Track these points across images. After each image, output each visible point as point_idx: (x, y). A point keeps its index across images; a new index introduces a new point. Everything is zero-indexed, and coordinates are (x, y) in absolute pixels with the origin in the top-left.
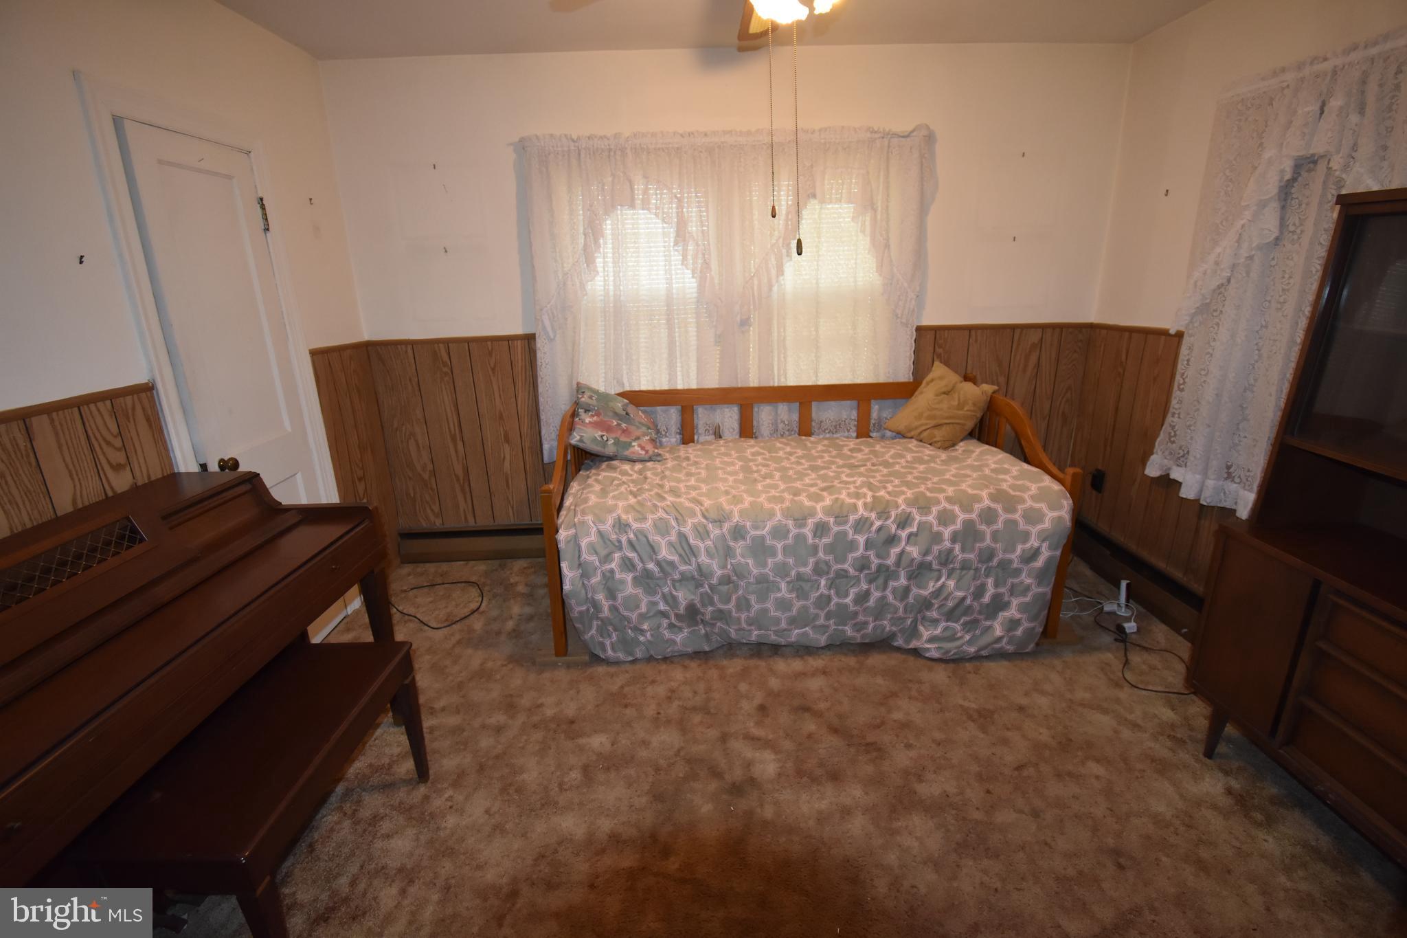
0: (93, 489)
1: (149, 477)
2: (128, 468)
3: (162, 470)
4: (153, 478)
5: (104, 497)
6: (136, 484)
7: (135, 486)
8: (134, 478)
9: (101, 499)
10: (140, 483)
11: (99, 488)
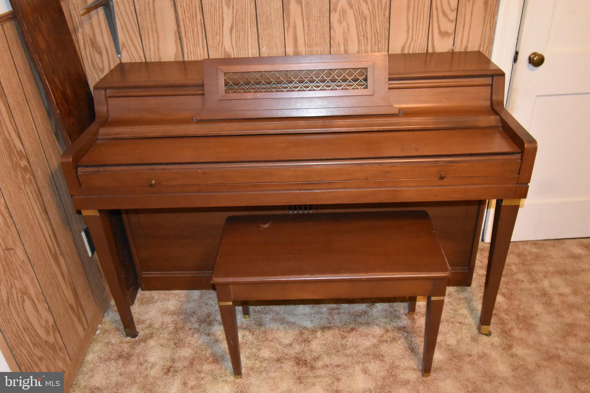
0: (420, 44)
1: (466, 47)
2: (452, 37)
3: (480, 46)
4: (469, 50)
5: (425, 52)
6: (453, 50)
7: (452, 51)
8: (453, 46)
9: (422, 52)
10: (457, 50)
11: (424, 44)
